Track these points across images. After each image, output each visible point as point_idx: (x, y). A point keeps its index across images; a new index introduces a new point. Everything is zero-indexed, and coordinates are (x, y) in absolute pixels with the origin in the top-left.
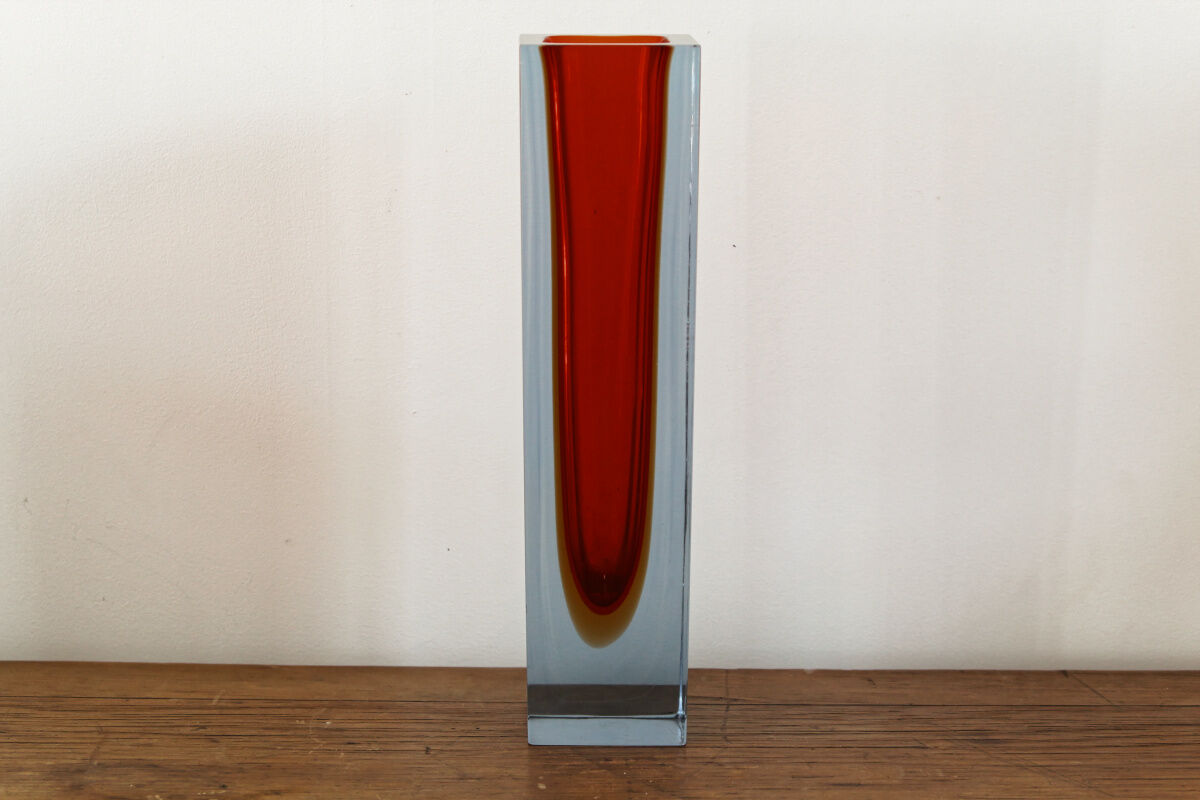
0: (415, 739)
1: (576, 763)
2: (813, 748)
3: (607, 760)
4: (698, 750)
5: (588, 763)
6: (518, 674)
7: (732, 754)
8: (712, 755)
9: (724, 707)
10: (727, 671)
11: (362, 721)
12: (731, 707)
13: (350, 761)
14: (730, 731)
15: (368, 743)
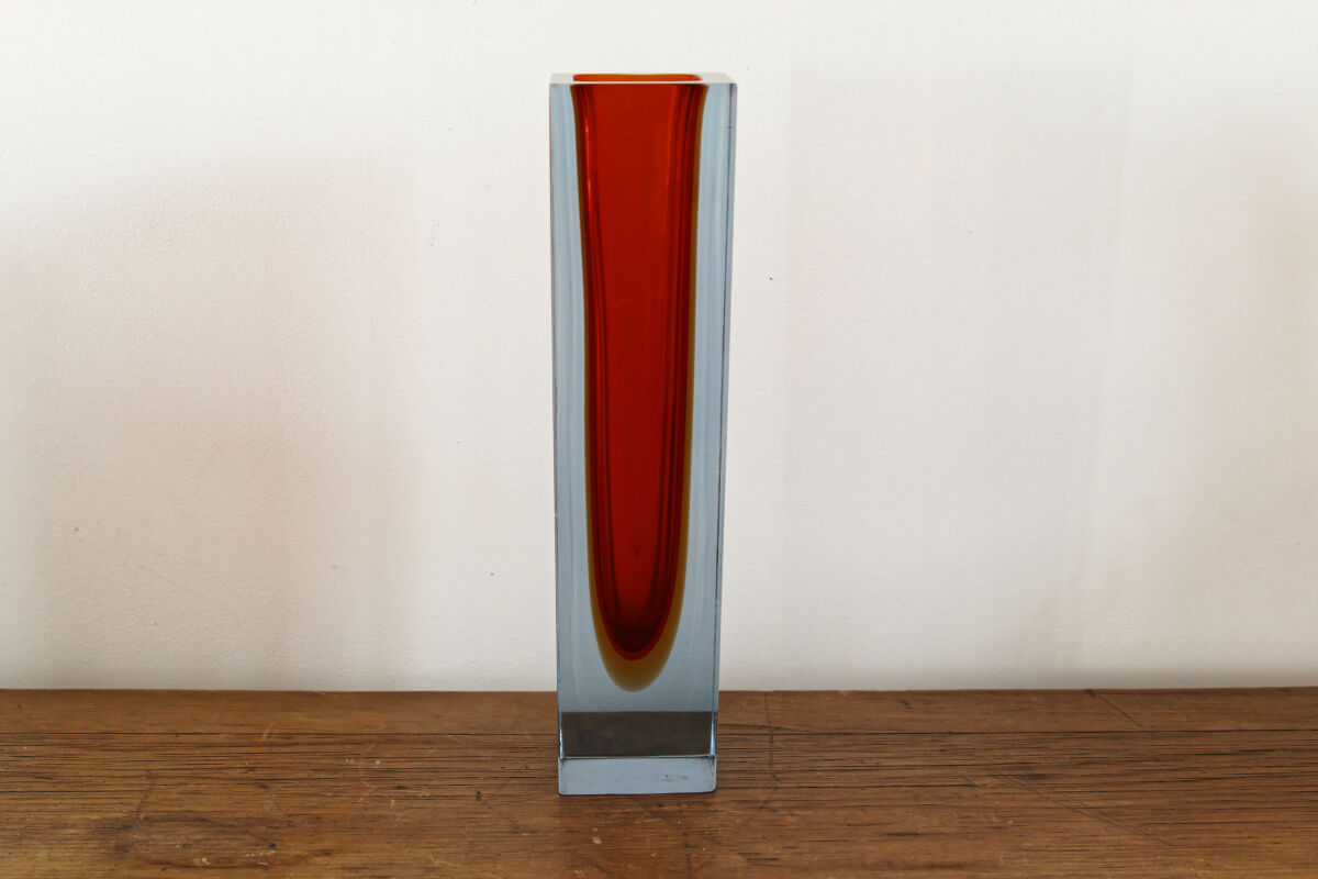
0: (465, 782)
1: (628, 810)
2: (863, 788)
3: (659, 806)
4: (749, 791)
5: (642, 809)
7: (783, 796)
8: (763, 798)
9: (767, 738)
10: (766, 694)
11: (412, 759)
12: (776, 738)
13: (401, 810)
14: (777, 767)
15: (419, 787)
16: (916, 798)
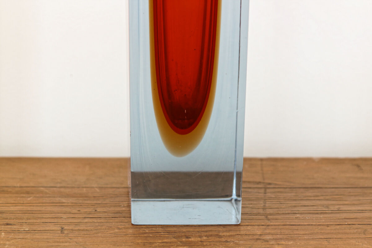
0: (52, 220)
1: (165, 240)
2: (328, 225)
3: (187, 238)
4: (249, 228)
5: (174, 240)
6: (124, 163)
7: (273, 232)
8: (259, 233)
9: (263, 191)
10: (262, 160)
11: (15, 204)
12: (268, 190)
13: (8, 241)
14: (269, 211)
15: (21, 224)
16: (365, 232)
